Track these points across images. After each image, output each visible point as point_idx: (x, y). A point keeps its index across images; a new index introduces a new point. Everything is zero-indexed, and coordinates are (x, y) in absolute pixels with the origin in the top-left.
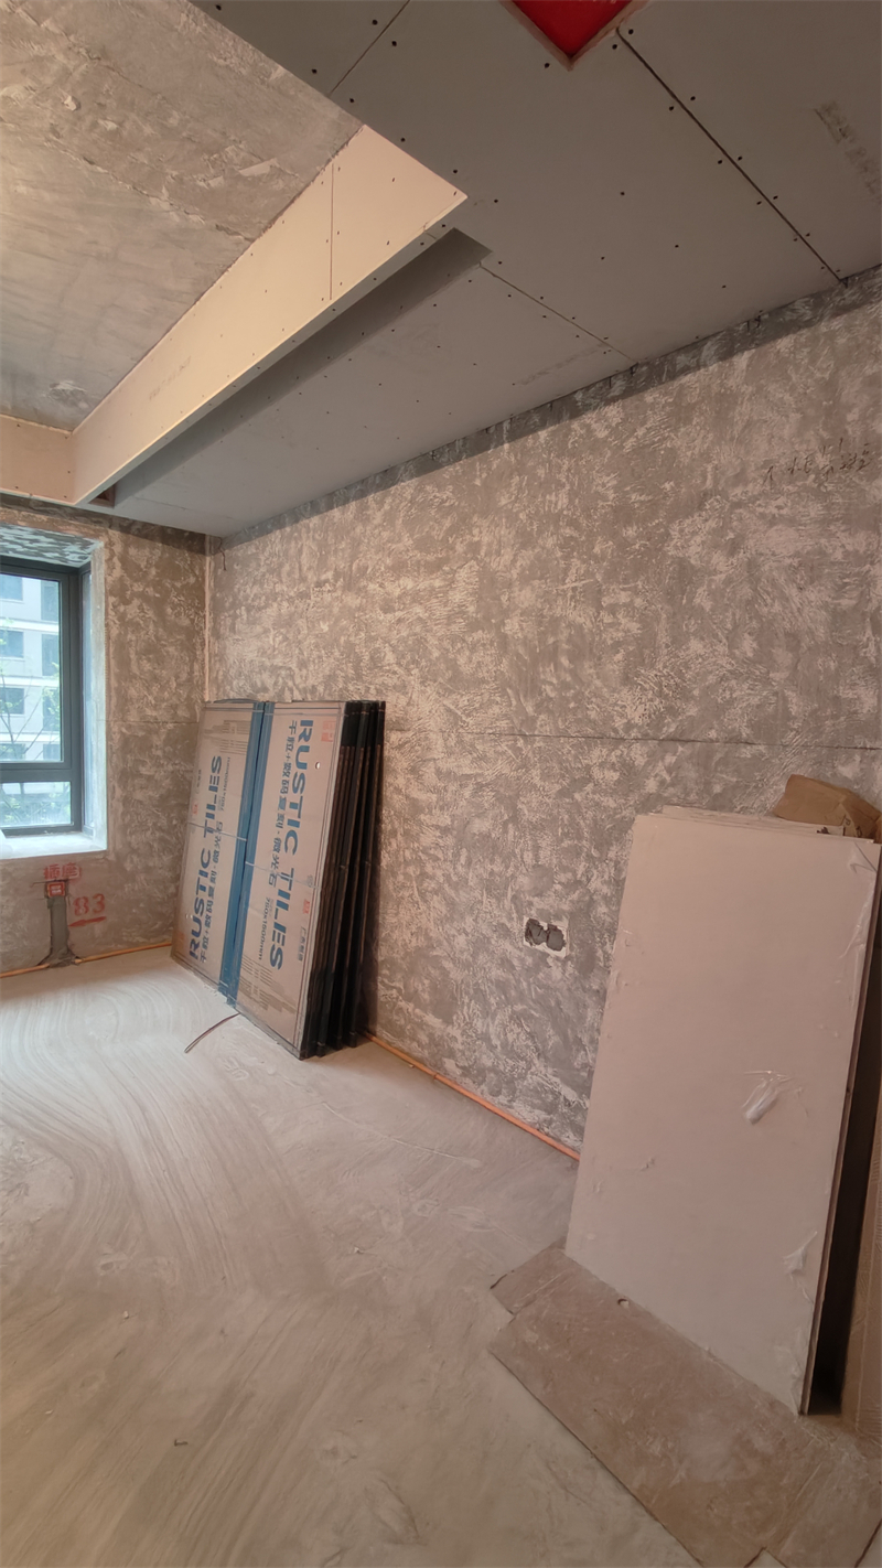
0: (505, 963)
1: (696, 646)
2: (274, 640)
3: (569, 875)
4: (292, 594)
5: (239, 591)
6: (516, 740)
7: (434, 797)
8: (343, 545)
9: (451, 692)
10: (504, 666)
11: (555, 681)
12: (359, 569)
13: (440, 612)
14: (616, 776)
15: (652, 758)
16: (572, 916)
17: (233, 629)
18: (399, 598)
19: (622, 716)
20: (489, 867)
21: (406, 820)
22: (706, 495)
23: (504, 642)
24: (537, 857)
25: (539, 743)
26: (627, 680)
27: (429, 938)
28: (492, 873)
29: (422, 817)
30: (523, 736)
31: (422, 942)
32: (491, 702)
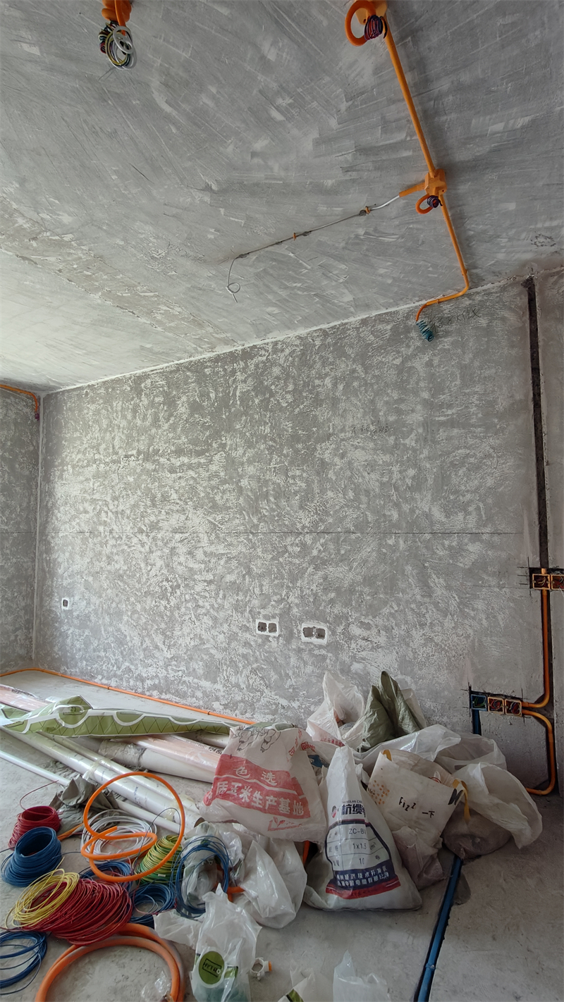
0: (247, 644)
1: (330, 494)
2: (93, 485)
3: (278, 596)
4: (107, 460)
5: (67, 456)
6: (248, 535)
7: (203, 566)
8: (143, 438)
9: (212, 513)
10: (241, 500)
11: (267, 508)
12: (154, 450)
13: (205, 474)
14: (299, 549)
15: (315, 541)
16: (281, 616)
17: (61, 477)
18: (180, 466)
19: (300, 523)
20: (236, 598)
21: (186, 579)
22: (330, 435)
23: (240, 490)
24: (262, 590)
25: (261, 536)
26: (301, 507)
27: (201, 639)
28: (238, 600)
29: (196, 577)
30: (252, 533)
31: (197, 642)
32: (235, 518)
